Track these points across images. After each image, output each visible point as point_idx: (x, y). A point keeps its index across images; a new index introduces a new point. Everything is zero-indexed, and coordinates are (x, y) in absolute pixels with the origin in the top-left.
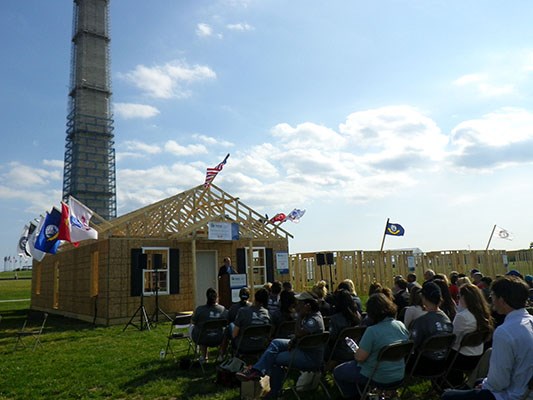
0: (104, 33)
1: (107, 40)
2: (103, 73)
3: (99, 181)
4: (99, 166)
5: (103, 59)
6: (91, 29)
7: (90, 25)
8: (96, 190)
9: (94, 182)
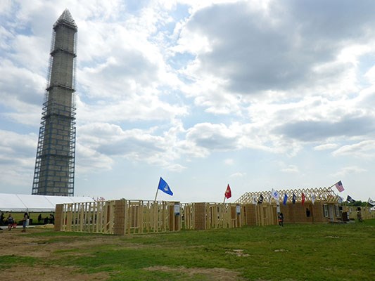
0: (73, 51)
1: (75, 56)
2: (71, 77)
3: (65, 149)
4: (65, 139)
5: (71, 68)
6: (64, 48)
7: (64, 46)
8: (63, 154)
9: (61, 149)
